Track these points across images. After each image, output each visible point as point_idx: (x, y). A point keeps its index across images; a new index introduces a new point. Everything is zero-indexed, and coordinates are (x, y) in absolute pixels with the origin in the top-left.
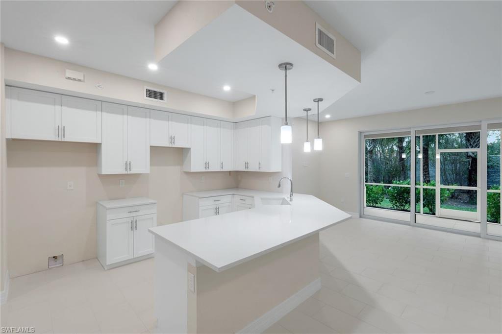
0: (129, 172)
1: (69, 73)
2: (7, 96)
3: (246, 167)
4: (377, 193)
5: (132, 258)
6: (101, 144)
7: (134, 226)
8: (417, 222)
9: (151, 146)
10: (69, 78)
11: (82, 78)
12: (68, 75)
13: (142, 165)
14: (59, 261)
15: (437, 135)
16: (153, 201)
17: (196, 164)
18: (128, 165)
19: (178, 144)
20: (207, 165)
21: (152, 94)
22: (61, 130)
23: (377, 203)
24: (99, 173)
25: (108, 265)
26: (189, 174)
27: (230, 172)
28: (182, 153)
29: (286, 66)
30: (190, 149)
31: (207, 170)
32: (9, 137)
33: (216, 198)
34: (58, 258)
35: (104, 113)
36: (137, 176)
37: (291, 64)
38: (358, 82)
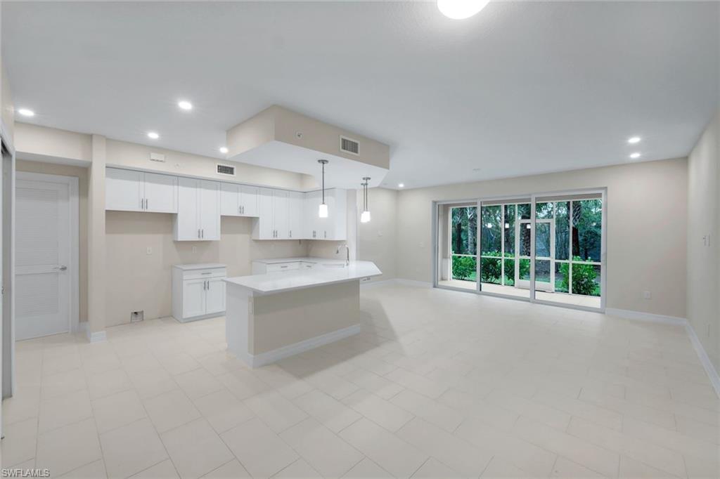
0: (201, 239)
1: (154, 156)
2: (107, 175)
3: (314, 236)
4: (465, 265)
5: (204, 314)
6: (176, 214)
7: (206, 286)
8: (482, 290)
9: (222, 216)
10: (154, 160)
11: (163, 159)
12: (152, 158)
13: (213, 232)
14: (139, 316)
15: (516, 204)
16: (224, 265)
17: (264, 233)
18: (200, 233)
19: (247, 214)
20: (275, 233)
21: (223, 169)
22: (144, 203)
23: (466, 276)
24: (176, 239)
25: (185, 319)
26: (257, 241)
27: (300, 240)
28: (251, 222)
29: (323, 162)
30: (258, 218)
31: (275, 238)
32: (107, 209)
33: (285, 265)
34: (139, 314)
35: (180, 187)
36: (208, 243)
37: (327, 161)
38: (387, 170)
